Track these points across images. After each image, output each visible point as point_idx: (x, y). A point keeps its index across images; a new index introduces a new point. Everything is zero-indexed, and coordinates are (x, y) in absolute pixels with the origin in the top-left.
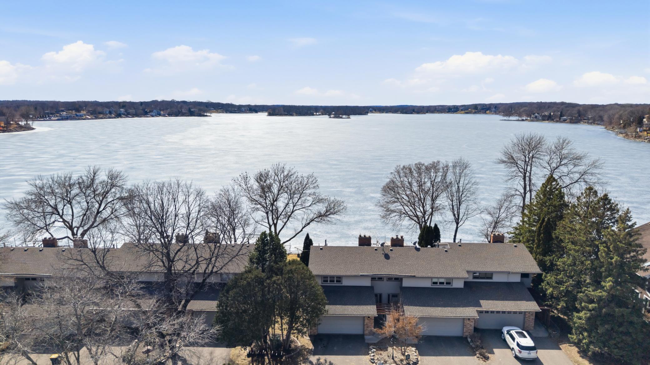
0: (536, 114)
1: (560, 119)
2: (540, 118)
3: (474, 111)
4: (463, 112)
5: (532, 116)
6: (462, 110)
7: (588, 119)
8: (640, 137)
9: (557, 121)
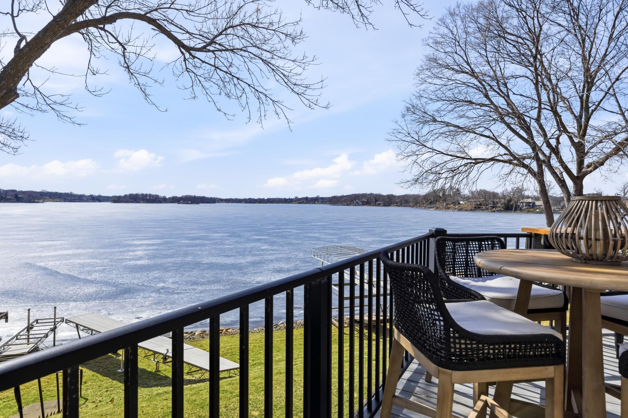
0: (357, 201)
1: (375, 203)
2: (361, 203)
3: (305, 201)
4: (297, 202)
5: (354, 202)
6: (295, 201)
7: (397, 203)
8: (449, 208)
9: (373, 205)
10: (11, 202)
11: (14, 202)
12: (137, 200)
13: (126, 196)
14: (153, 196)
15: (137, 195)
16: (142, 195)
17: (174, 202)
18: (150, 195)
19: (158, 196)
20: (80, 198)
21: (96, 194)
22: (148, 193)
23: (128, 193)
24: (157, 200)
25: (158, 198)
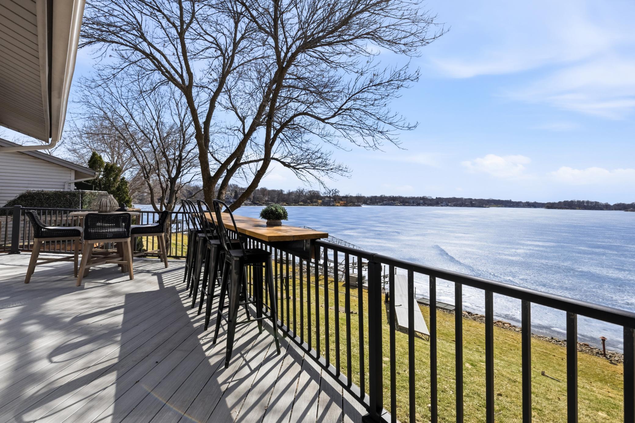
10: (468, 207)
11: (470, 207)
12: (573, 207)
13: (560, 202)
14: (592, 203)
15: (572, 202)
16: (579, 202)
17: (620, 209)
18: (588, 202)
19: (598, 202)
20: (518, 205)
21: (532, 201)
22: (586, 200)
23: (562, 200)
24: (597, 206)
25: (598, 205)
